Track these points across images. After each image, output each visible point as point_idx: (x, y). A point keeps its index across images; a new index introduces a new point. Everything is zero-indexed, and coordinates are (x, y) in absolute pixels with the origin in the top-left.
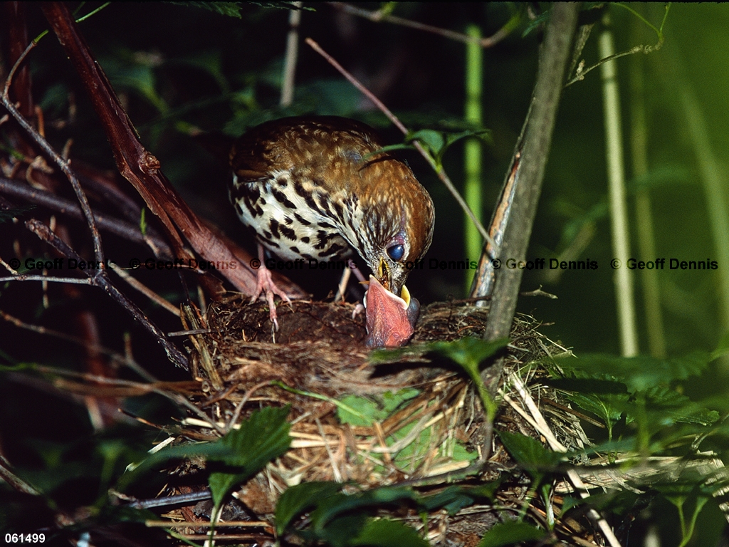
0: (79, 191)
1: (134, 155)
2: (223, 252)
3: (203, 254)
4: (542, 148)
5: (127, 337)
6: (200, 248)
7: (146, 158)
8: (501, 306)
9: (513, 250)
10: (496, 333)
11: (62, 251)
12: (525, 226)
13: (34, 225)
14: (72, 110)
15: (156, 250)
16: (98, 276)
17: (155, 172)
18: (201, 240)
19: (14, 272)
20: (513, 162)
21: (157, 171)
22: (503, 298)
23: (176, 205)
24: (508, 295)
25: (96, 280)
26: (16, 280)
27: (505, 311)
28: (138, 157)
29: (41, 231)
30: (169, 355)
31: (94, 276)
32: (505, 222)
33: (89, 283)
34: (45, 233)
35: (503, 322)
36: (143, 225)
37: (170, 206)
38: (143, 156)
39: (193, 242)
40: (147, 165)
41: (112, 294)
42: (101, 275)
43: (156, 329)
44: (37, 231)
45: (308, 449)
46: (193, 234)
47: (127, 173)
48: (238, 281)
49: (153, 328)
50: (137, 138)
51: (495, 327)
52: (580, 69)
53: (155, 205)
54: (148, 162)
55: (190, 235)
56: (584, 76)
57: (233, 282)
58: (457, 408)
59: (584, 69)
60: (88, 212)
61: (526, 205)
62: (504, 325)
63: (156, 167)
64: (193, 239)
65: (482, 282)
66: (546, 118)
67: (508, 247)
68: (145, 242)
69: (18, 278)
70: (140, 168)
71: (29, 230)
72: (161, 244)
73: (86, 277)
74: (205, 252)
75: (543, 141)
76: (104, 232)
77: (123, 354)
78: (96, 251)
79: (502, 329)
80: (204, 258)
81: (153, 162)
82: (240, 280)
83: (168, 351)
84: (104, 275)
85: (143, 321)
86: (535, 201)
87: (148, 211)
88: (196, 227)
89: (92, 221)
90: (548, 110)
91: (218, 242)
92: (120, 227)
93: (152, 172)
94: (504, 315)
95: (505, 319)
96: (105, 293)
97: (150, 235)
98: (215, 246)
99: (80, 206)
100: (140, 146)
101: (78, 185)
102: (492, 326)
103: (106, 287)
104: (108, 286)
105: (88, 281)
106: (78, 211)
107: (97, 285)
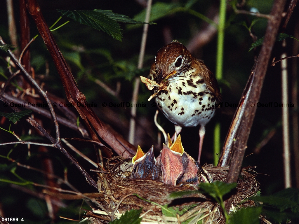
0: (50, 106)
1: (75, 93)
2: (112, 137)
3: (103, 138)
4: (257, 96)
5: (66, 171)
6: (102, 135)
7: (80, 95)
8: (235, 165)
9: (242, 141)
10: (233, 177)
11: (41, 131)
12: (248, 130)
13: (30, 119)
14: (47, 71)
15: (83, 134)
16: (57, 143)
18: (103, 132)
19: (20, 140)
20: (241, 100)
21: (85, 101)
22: (236, 162)
23: (92, 116)
24: (238, 161)
25: (56, 145)
26: (21, 144)
27: (237, 168)
28: (76, 94)
29: (32, 122)
30: (87, 180)
31: (55, 144)
32: (236, 127)
33: (53, 146)
34: (34, 123)
35: (236, 172)
36: (78, 123)
37: (90, 117)
38: (78, 94)
39: (99, 133)
40: (80, 98)
41: (63, 151)
42: (58, 143)
43: (82, 168)
44: (31, 122)
46: (99, 129)
47: (71, 100)
48: (118, 151)
49: (80, 167)
50: (76, 85)
51: (232, 174)
52: (273, 61)
53: (82, 115)
54: (81, 96)
55: (98, 130)
56: (275, 64)
57: (116, 151)
58: (214, 212)
59: (275, 61)
60: (54, 115)
61: (249, 121)
62: (236, 174)
63: (84, 99)
64: (99, 131)
65: (225, 153)
66: (259, 83)
67: (239, 139)
68: (78, 130)
69: (22, 143)
70: (77, 99)
71: (27, 122)
72: (86, 131)
73: (51, 144)
74: (104, 137)
75: (257, 93)
76: (60, 124)
77: (63, 178)
78: (56, 132)
79: (235, 176)
80: (103, 140)
81: (83, 97)
82: (119, 150)
83: (86, 178)
84: (60, 143)
85: (76, 164)
86: (252, 120)
87: (80, 117)
88: (101, 126)
89: (55, 119)
90: (260, 80)
91: (110, 133)
92: (69, 124)
93: (82, 101)
94: (236, 170)
95: (237, 171)
96: (60, 151)
97: (81, 128)
98: (109, 135)
99: (50, 112)
100: (77, 89)
101: (50, 103)
102: (231, 174)
103: (60, 148)
104: (61, 148)
105: (52, 145)
106: (50, 115)
107: (56, 147)
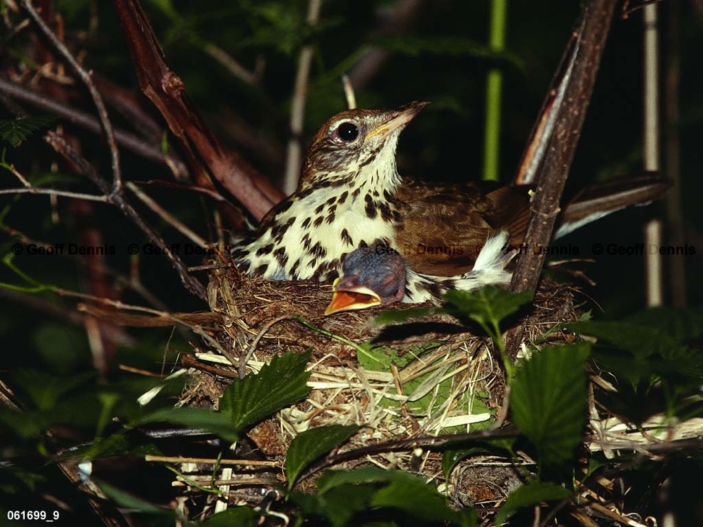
0: (100, 105)
1: (158, 74)
2: (244, 180)
3: (223, 181)
4: (585, 90)
5: (135, 259)
6: (221, 176)
7: (170, 78)
9: (548, 196)
10: (525, 280)
11: (78, 165)
12: (563, 170)
13: (51, 137)
14: (94, 22)
15: (176, 171)
16: (115, 194)
17: (179, 93)
18: (222, 167)
19: (27, 184)
20: (547, 98)
21: (181, 93)
22: (534, 244)
23: (198, 128)
24: (539, 242)
25: (113, 199)
26: (29, 193)
27: (535, 258)
28: (162, 78)
29: (58, 143)
30: (183, 281)
31: (110, 194)
32: (535, 162)
33: (105, 201)
34: (62, 146)
35: (533, 269)
36: (165, 145)
37: (192, 131)
38: (167, 76)
39: (215, 169)
40: (171, 85)
41: (128, 213)
42: (118, 193)
44: (53, 144)
45: (322, 391)
46: (214, 160)
47: (149, 91)
50: (161, 55)
51: (525, 274)
52: (625, 8)
53: (175, 127)
54: (172, 82)
55: (211, 162)
56: (629, 15)
58: (480, 360)
59: (629, 8)
60: (108, 126)
61: (565, 149)
62: (534, 272)
63: (181, 88)
64: (214, 166)
66: (592, 59)
67: (543, 192)
68: (165, 164)
69: (32, 191)
70: (164, 88)
71: (45, 141)
72: (182, 166)
73: (101, 194)
74: (226, 180)
75: (587, 82)
76: (122, 148)
78: (113, 167)
79: (530, 277)
80: (224, 185)
81: (178, 83)
83: (182, 278)
84: (121, 193)
85: (159, 243)
86: (574, 145)
87: (170, 131)
88: (218, 154)
89: (111, 135)
90: (594, 51)
91: (239, 170)
92: (143, 147)
93: (176, 94)
94: (534, 262)
95: (535, 267)
96: (121, 212)
97: (172, 157)
98: (237, 174)
99: (100, 120)
100: (165, 66)
101: (99, 97)
102: (521, 273)
103: (122, 206)
104: (125, 205)
105: (103, 198)
106: (98, 126)
107: (112, 203)
